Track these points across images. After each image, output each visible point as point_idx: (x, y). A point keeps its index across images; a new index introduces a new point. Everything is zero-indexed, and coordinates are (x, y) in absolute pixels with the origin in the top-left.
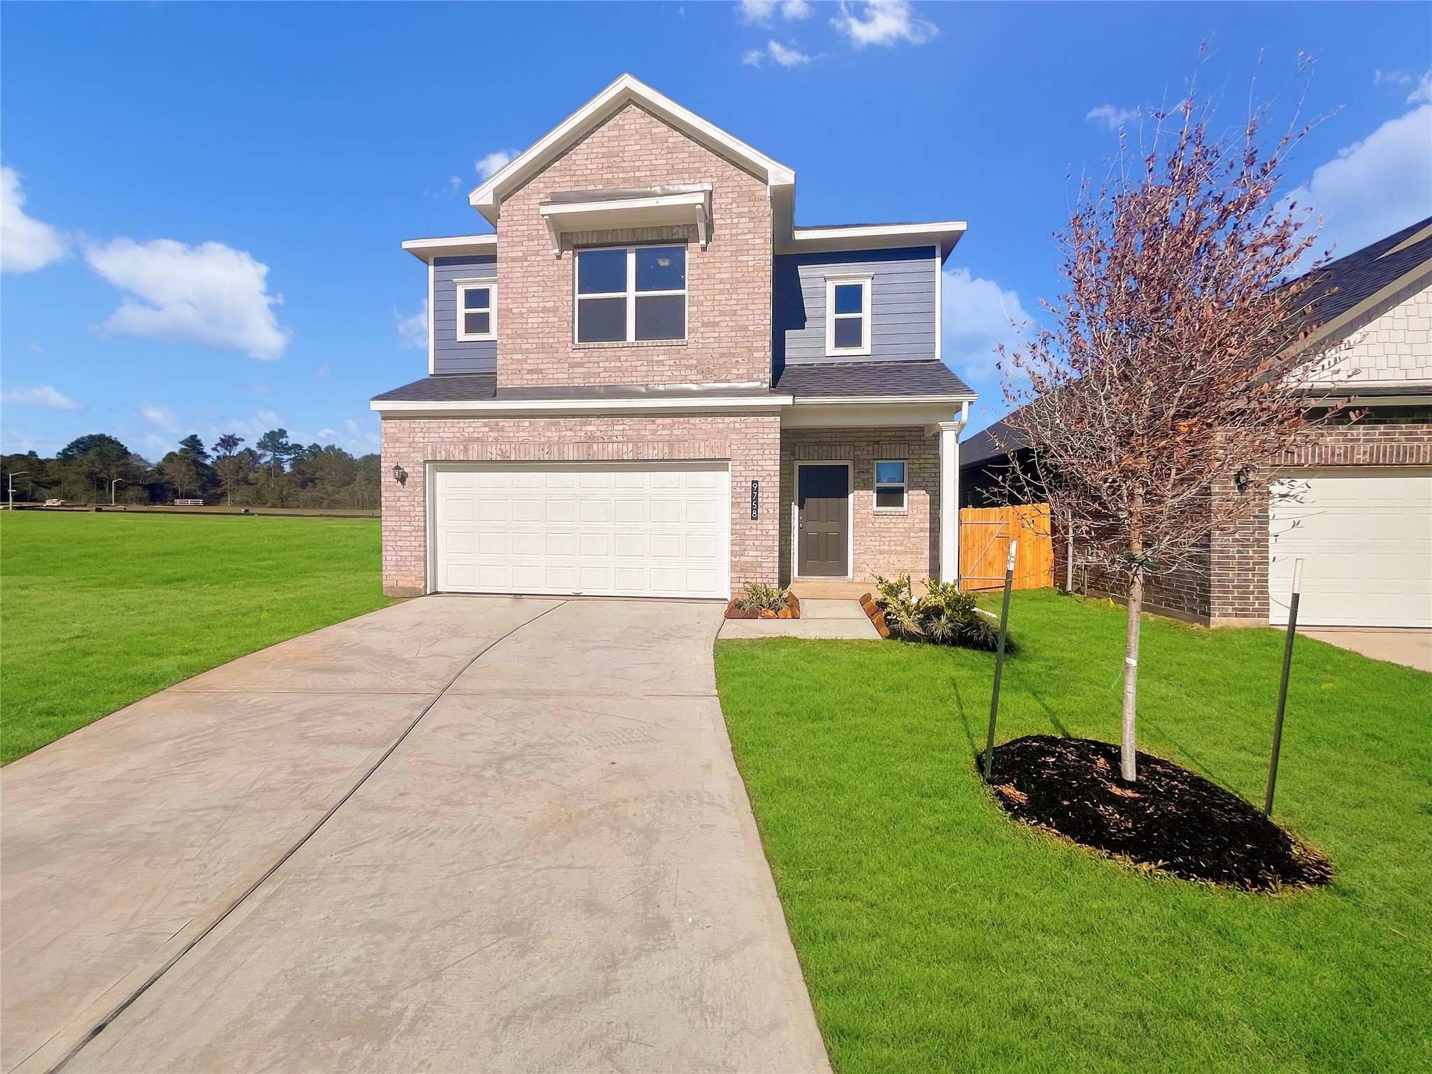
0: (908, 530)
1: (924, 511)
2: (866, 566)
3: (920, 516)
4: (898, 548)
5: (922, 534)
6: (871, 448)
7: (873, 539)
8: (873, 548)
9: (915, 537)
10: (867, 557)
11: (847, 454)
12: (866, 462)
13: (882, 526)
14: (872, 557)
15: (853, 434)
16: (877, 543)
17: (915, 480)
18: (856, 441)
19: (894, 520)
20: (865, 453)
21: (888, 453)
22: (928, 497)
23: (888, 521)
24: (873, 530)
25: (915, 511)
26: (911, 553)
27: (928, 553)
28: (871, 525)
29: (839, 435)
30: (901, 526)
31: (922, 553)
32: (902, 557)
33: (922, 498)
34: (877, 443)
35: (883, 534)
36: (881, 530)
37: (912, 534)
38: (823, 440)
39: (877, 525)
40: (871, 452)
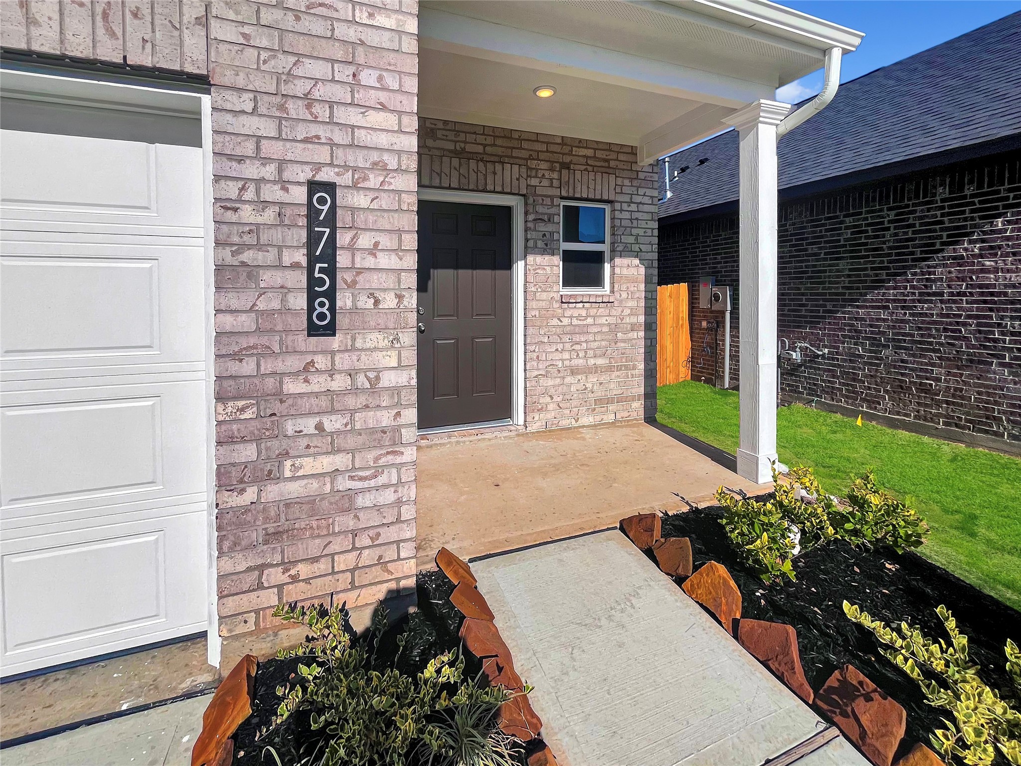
0: (614, 329)
1: (637, 295)
2: (548, 399)
3: (631, 304)
4: (600, 361)
5: (634, 335)
6: (555, 175)
7: (560, 347)
8: (560, 364)
9: (624, 341)
10: (550, 382)
11: (515, 182)
12: (548, 201)
13: (575, 322)
14: (558, 381)
15: (525, 145)
16: (566, 356)
17: (625, 239)
18: (530, 158)
19: (593, 312)
20: (545, 183)
21: (585, 188)
22: (642, 270)
23: (584, 313)
24: (559, 331)
25: (624, 295)
26: (619, 368)
27: (641, 366)
28: (555, 322)
29: (499, 142)
30: (603, 320)
31: (634, 368)
32: (604, 378)
33: (633, 271)
34: (566, 166)
35: (577, 338)
36: (573, 330)
37: (619, 335)
38: (469, 148)
39: (566, 321)
40: (556, 183)
